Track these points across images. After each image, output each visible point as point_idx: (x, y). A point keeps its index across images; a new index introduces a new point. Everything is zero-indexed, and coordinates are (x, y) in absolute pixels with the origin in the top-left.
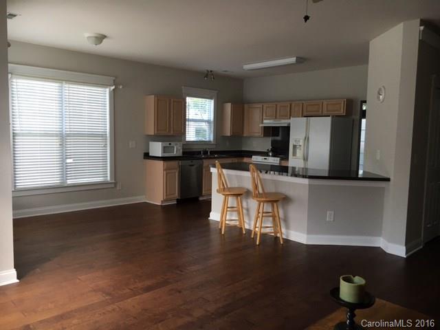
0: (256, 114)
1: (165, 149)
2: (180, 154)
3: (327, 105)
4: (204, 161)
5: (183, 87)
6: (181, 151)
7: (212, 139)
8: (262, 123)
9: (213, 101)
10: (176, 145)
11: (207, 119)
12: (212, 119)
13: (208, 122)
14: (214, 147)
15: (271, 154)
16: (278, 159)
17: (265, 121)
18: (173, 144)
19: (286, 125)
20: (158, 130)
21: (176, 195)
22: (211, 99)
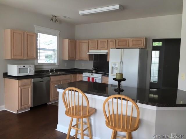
0: (84, 47)
1: (19, 70)
2: (33, 73)
3: (132, 41)
4: (51, 77)
5: (35, 26)
6: (34, 71)
7: (56, 62)
8: (89, 52)
9: (56, 37)
10: (30, 66)
11: (53, 49)
12: (56, 49)
13: (54, 50)
14: (57, 67)
15: (94, 72)
16: (101, 75)
17: (90, 51)
18: (27, 66)
19: (105, 54)
20: (14, 56)
21: (30, 104)
22: (56, 35)
